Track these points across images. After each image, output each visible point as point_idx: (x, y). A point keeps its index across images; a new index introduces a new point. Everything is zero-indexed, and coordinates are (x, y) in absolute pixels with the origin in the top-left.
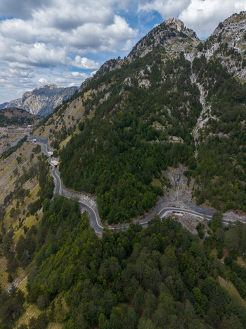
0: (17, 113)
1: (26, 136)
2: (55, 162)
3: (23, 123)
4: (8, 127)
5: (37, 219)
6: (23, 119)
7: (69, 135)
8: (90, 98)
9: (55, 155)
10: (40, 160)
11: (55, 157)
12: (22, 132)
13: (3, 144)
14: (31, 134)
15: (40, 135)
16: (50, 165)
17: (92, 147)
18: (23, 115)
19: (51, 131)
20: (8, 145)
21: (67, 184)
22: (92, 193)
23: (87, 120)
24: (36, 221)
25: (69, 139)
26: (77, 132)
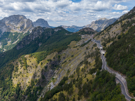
0: (89, 30)
1: (91, 39)
2: (103, 52)
3: (90, 33)
4: (85, 35)
5: (93, 77)
6: (91, 32)
7: (112, 41)
8: (126, 23)
9: (104, 49)
10: (96, 50)
11: (103, 50)
12: (89, 37)
13: (82, 41)
14: (93, 38)
15: (97, 39)
16: (100, 53)
17: (127, 49)
18: (91, 31)
19: (102, 38)
20: (84, 42)
21: (110, 65)
22: (123, 74)
23: (123, 34)
24: (92, 78)
25: (111, 43)
26: (117, 39)
